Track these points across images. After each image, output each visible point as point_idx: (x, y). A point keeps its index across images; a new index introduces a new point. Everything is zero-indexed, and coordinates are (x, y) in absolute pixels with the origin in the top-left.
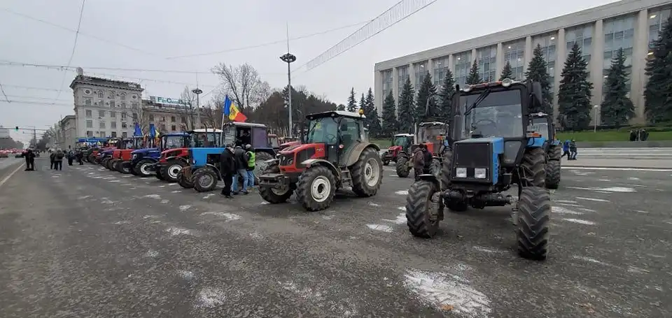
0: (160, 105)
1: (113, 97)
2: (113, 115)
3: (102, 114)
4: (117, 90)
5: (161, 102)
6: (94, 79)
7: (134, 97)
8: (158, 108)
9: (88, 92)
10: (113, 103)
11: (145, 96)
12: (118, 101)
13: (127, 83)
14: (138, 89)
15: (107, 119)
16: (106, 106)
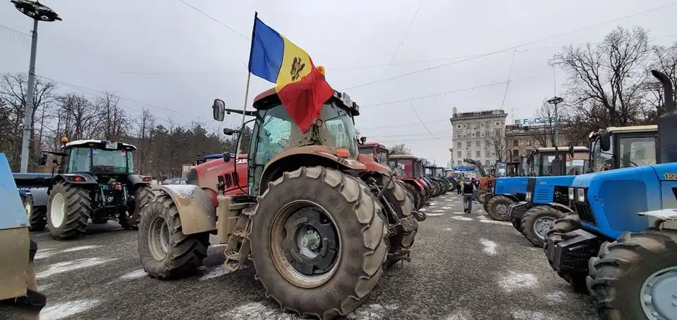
0: (526, 128)
1: (478, 127)
2: (478, 144)
3: (469, 144)
4: (482, 121)
5: (527, 124)
6: (464, 114)
7: (498, 124)
8: (523, 131)
9: (459, 127)
10: (478, 133)
11: (509, 121)
12: (482, 130)
13: (491, 112)
14: (503, 115)
15: (473, 148)
16: (472, 137)
